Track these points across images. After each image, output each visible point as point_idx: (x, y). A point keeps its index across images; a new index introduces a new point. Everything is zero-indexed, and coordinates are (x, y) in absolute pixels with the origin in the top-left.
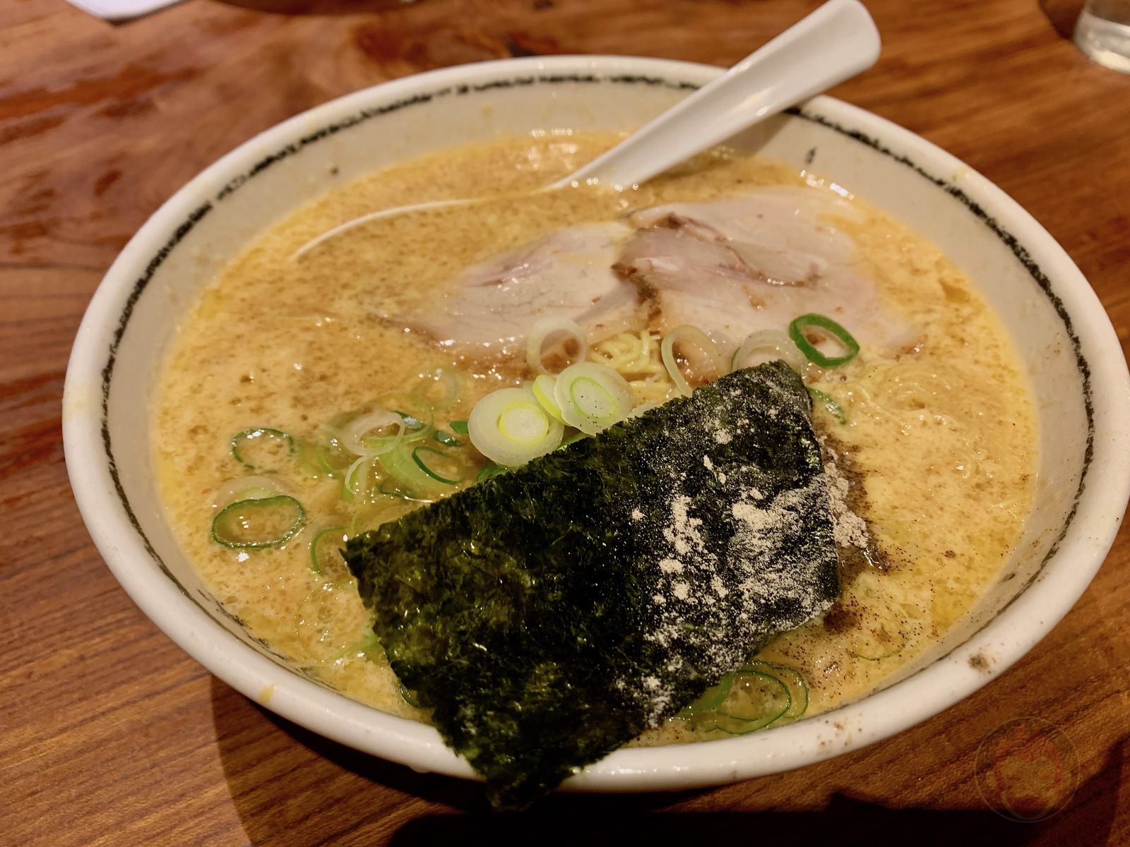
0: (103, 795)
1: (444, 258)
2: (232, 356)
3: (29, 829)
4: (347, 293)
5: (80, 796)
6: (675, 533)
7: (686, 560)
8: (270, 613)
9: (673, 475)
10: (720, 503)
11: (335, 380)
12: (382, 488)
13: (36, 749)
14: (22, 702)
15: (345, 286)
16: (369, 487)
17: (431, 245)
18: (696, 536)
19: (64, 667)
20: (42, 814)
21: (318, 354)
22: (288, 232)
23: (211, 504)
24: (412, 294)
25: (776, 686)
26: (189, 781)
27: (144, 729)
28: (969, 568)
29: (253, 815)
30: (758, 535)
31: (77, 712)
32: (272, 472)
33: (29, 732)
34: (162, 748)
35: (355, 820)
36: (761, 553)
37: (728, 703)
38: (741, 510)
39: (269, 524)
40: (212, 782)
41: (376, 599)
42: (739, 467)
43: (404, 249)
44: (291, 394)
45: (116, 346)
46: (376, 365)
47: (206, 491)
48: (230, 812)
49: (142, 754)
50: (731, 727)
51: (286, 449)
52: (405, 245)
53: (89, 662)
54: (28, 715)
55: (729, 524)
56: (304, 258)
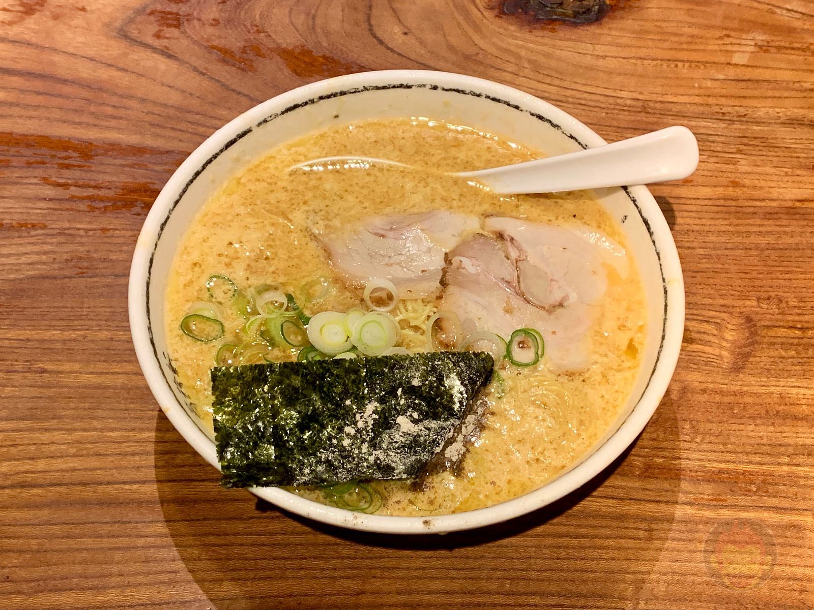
0: (100, 413)
1: (367, 204)
2: (230, 226)
3: (64, 413)
4: (305, 208)
5: (89, 408)
6: (361, 417)
7: (358, 431)
8: (190, 373)
9: (377, 391)
10: (393, 412)
11: (272, 262)
12: (262, 334)
13: (77, 376)
14: (78, 350)
15: (305, 203)
16: (257, 330)
17: (365, 192)
18: (371, 422)
19: (102, 340)
20: (71, 409)
21: (271, 243)
22: (293, 150)
23: (187, 308)
24: (336, 223)
25: (369, 498)
26: (138, 424)
27: (128, 389)
28: (497, 494)
29: (160, 453)
30: (401, 434)
31: (101, 367)
32: (220, 303)
33: (77, 367)
34: (132, 403)
35: (204, 477)
36: (396, 442)
37: (346, 496)
38: (401, 419)
39: (207, 330)
40: (149, 430)
41: (217, 393)
42: (415, 400)
43: (349, 189)
44: (247, 262)
45: (173, 210)
46: (296, 261)
47: (187, 301)
48: (151, 447)
49: (123, 402)
50: (340, 505)
51: (231, 293)
52: (351, 186)
53: (114, 343)
54: (78, 358)
55: (392, 424)
56: (293, 173)
